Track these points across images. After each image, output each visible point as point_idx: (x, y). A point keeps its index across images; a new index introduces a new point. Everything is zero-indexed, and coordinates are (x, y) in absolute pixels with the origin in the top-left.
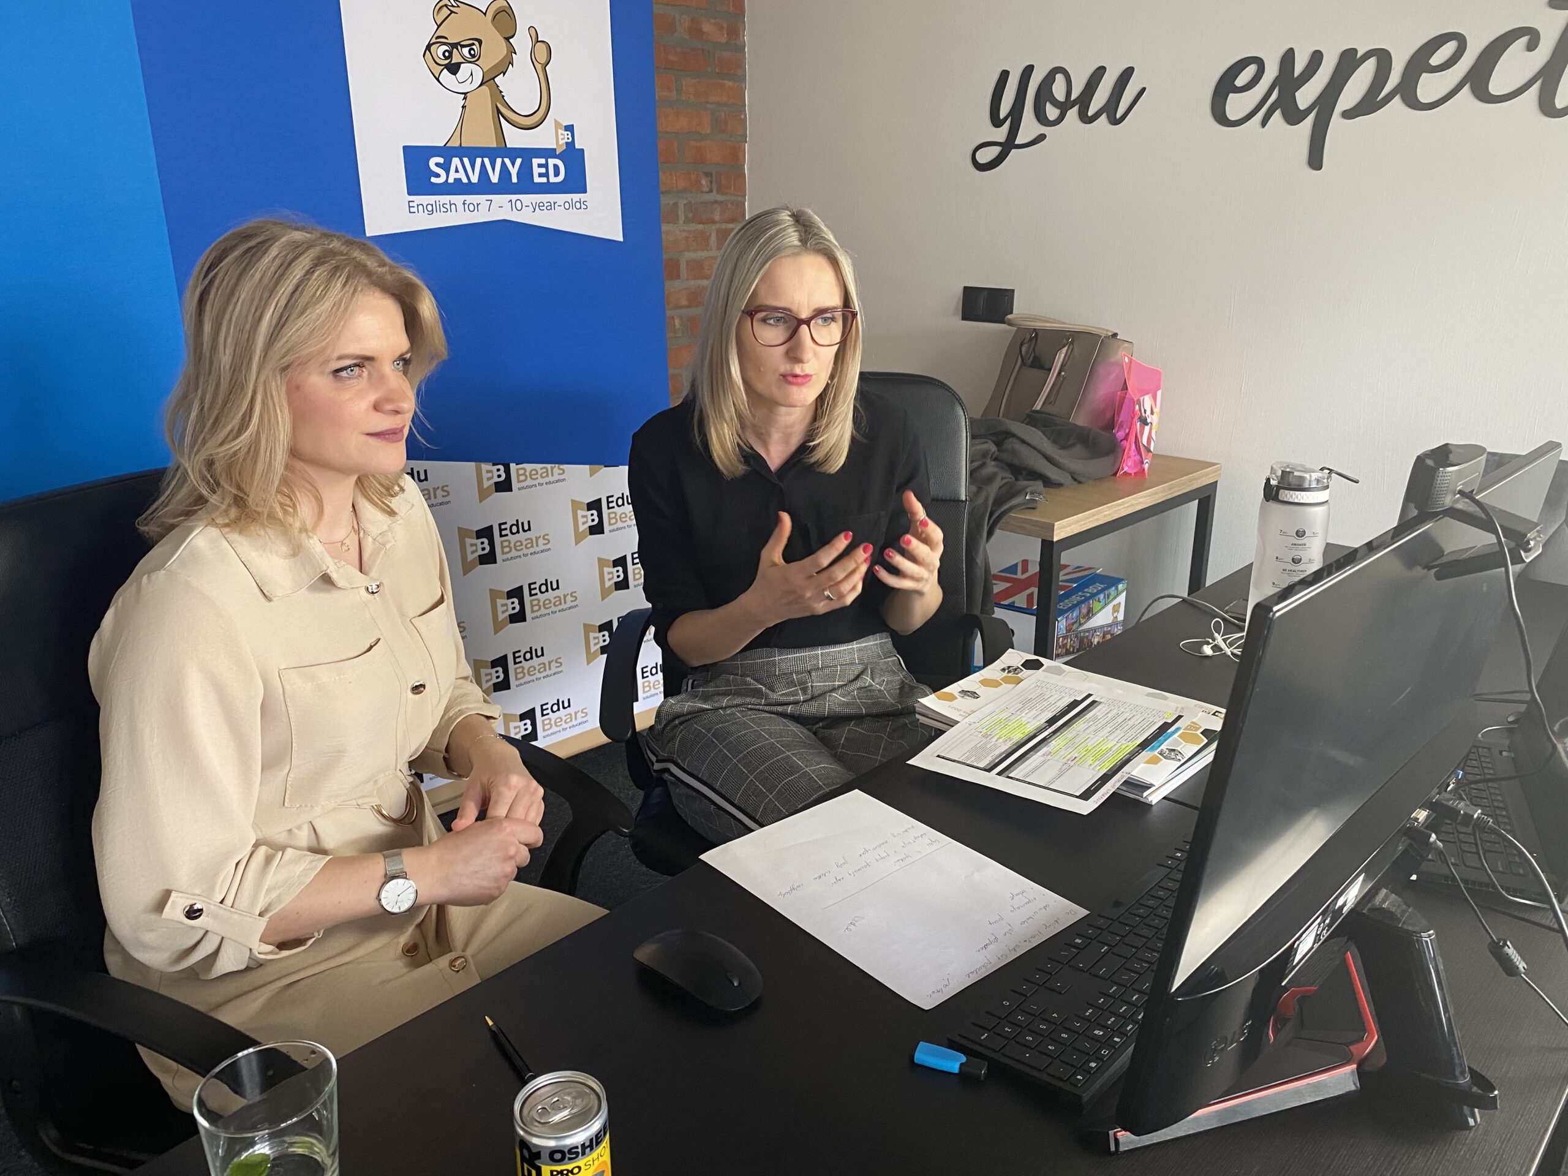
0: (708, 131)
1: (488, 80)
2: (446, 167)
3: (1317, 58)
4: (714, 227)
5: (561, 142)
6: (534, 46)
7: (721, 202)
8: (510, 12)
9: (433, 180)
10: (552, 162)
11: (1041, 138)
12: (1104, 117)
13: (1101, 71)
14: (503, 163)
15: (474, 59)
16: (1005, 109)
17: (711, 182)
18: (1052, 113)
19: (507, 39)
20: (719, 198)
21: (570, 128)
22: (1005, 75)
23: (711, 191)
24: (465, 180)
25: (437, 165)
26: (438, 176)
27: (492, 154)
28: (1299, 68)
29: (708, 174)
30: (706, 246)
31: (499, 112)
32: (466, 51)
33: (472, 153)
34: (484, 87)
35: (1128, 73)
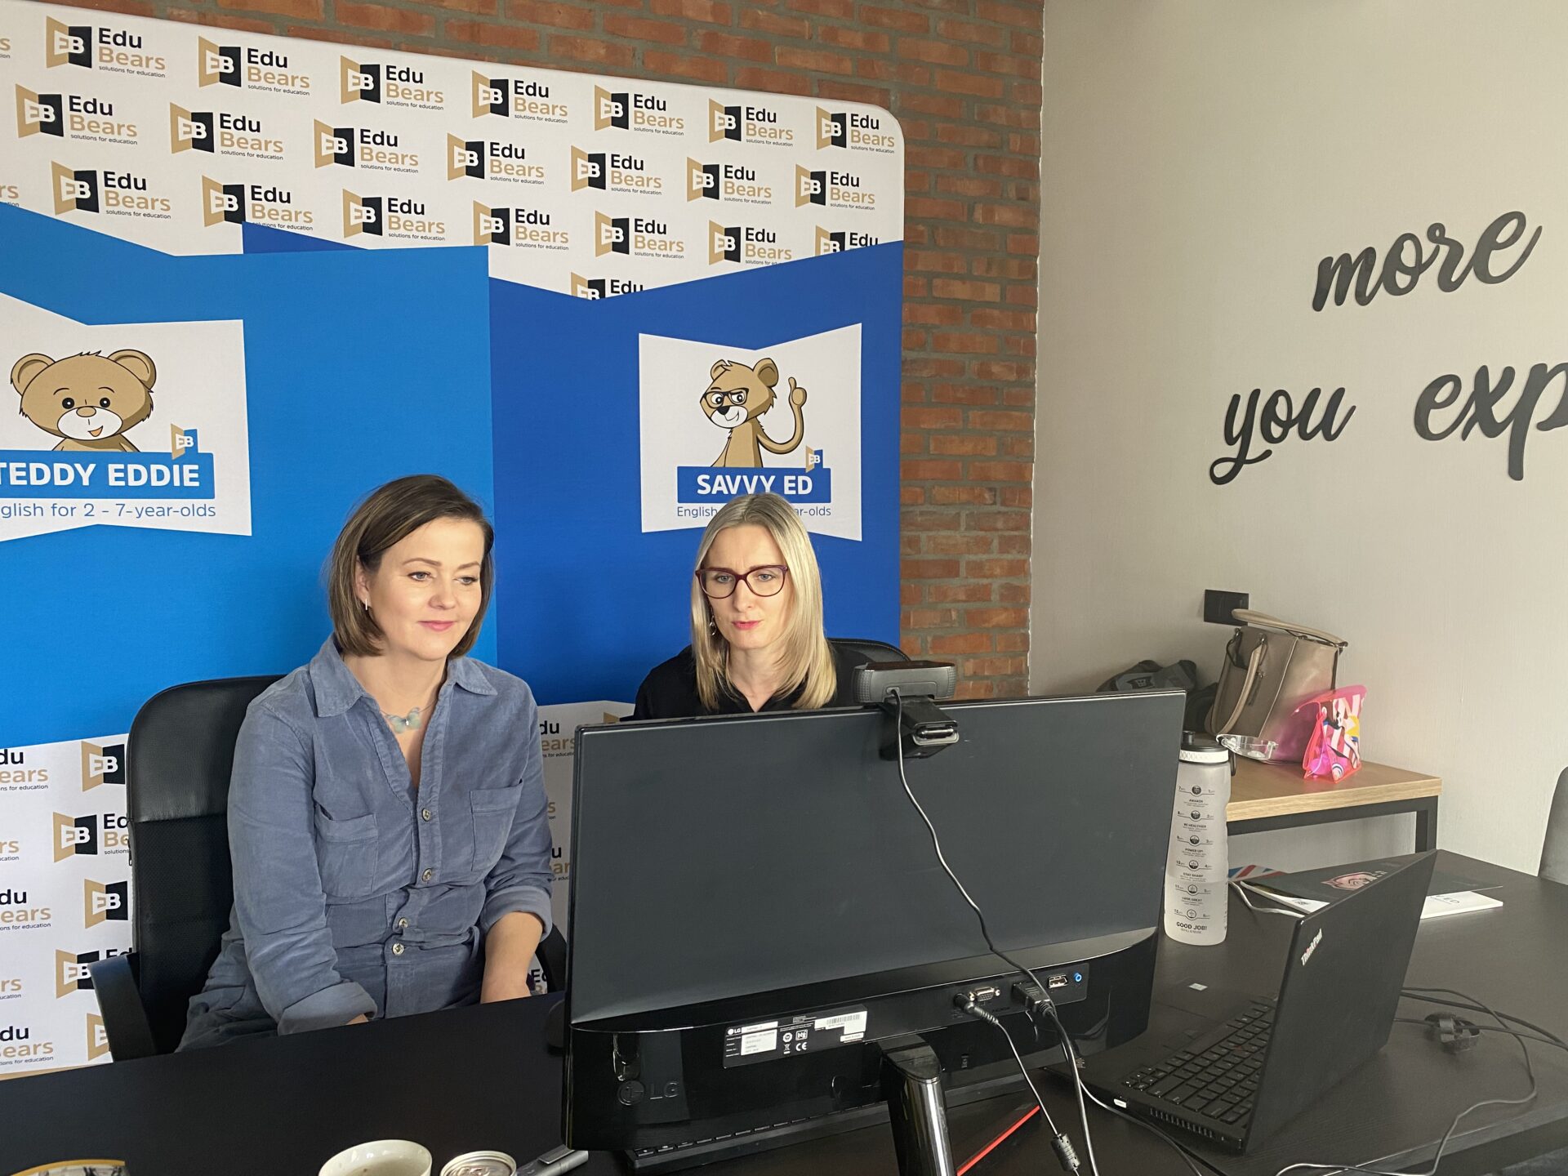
0: (994, 454)
1: (751, 418)
2: (711, 482)
3: (1508, 375)
4: (996, 534)
5: (810, 463)
6: (792, 392)
7: (1005, 513)
8: (773, 367)
9: (700, 492)
10: (801, 478)
11: (1267, 453)
12: (1320, 433)
13: (1315, 394)
14: (759, 479)
15: (741, 402)
16: (1237, 429)
17: (995, 496)
18: (1276, 431)
19: (770, 387)
20: (1003, 509)
21: (819, 453)
22: (1236, 398)
23: (995, 503)
24: (726, 492)
25: (704, 480)
26: (704, 488)
27: (750, 473)
28: (1493, 384)
29: (990, 490)
30: (988, 551)
31: (758, 441)
32: (734, 398)
33: (733, 472)
34: (748, 423)
35: (1340, 393)
